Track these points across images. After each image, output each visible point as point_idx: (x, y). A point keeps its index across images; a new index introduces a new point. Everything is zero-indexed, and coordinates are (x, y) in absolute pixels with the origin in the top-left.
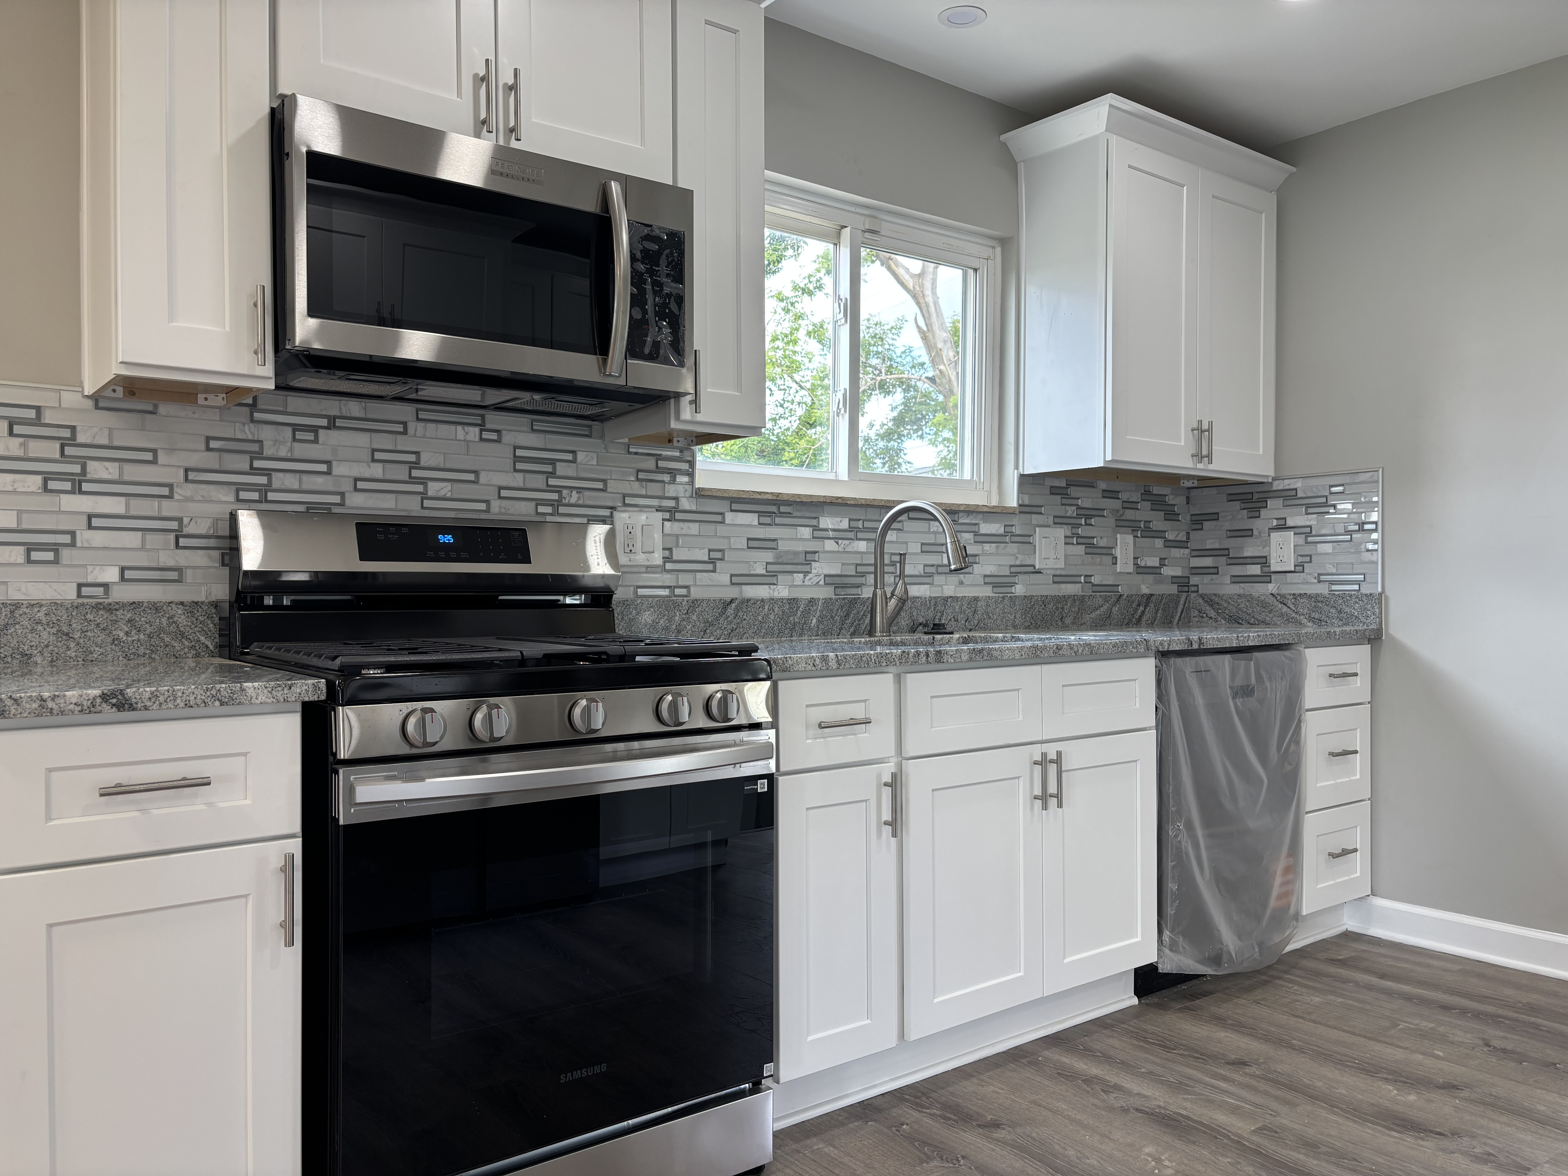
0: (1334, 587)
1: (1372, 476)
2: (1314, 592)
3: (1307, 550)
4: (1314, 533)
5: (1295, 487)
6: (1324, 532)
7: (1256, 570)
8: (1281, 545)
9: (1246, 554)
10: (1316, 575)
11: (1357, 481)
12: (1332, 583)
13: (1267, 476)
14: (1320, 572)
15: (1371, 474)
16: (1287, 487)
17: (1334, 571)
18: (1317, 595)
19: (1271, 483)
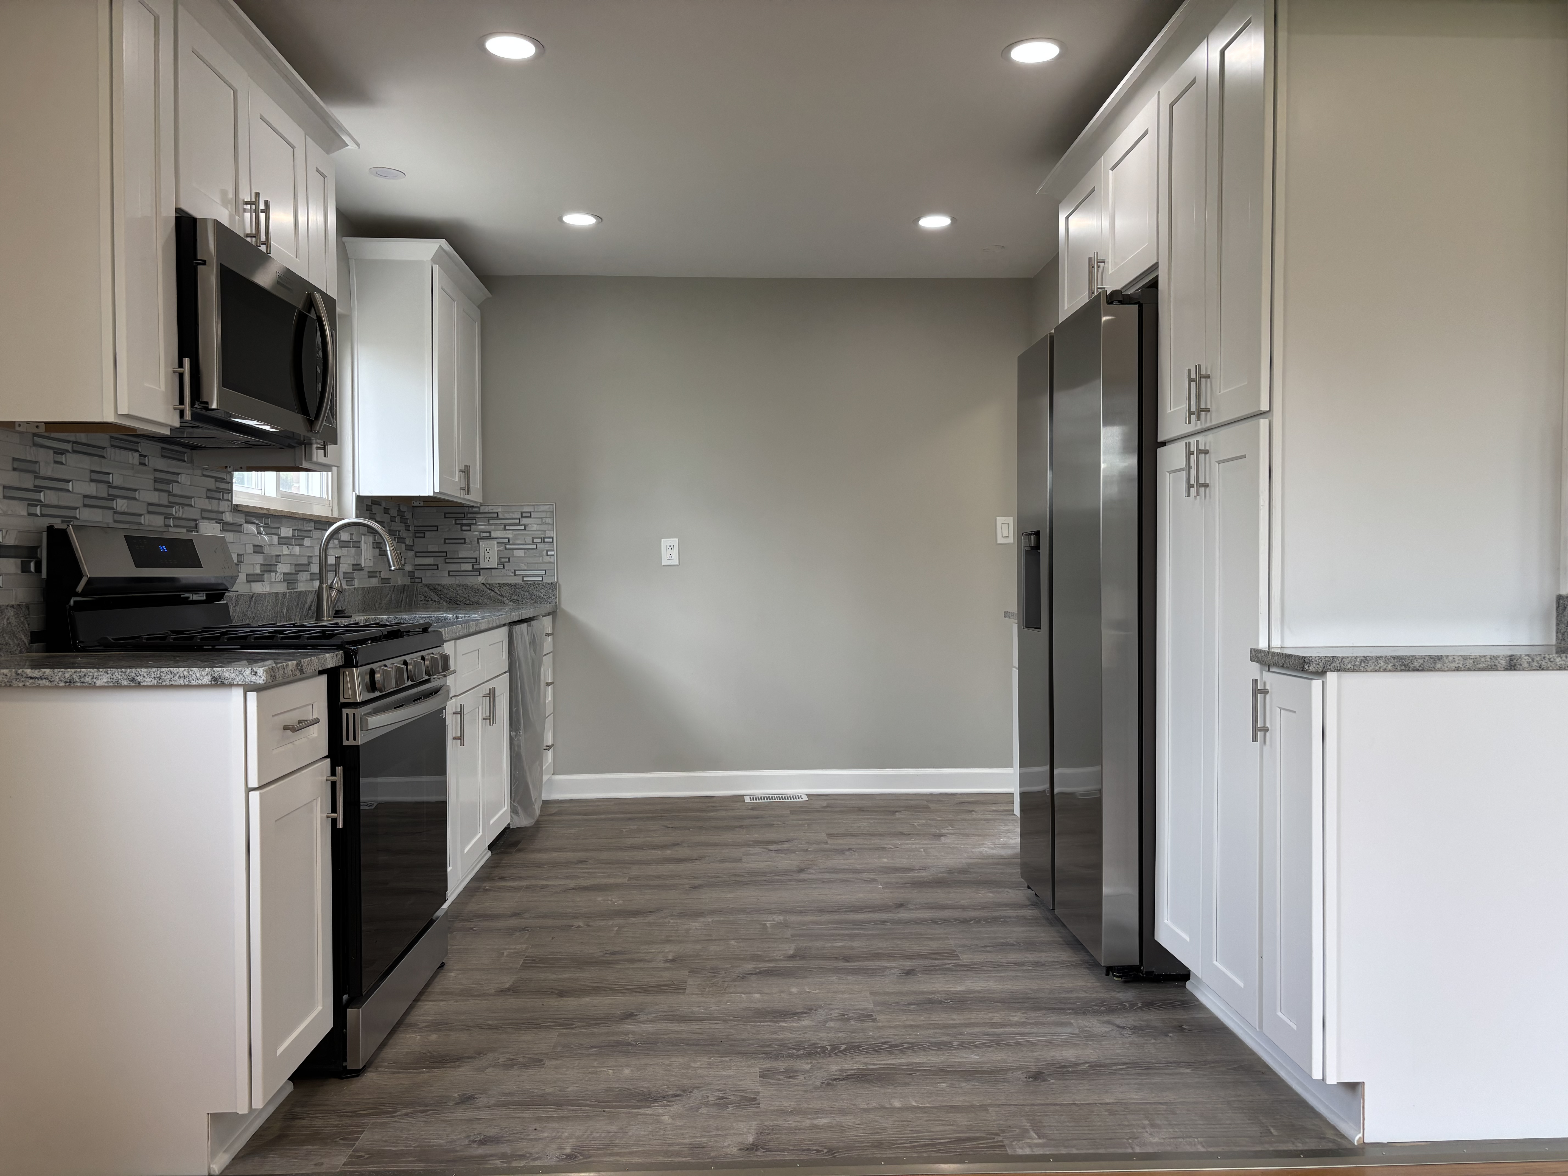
0: (525, 579)
1: (549, 508)
2: (514, 582)
3: (506, 553)
4: (511, 542)
5: (497, 511)
6: (518, 542)
7: (469, 567)
8: (488, 549)
9: (460, 556)
10: (513, 571)
11: (540, 510)
12: (523, 576)
13: (476, 502)
14: (516, 568)
15: (548, 506)
16: (491, 511)
17: (526, 568)
18: (516, 584)
19: (479, 508)
